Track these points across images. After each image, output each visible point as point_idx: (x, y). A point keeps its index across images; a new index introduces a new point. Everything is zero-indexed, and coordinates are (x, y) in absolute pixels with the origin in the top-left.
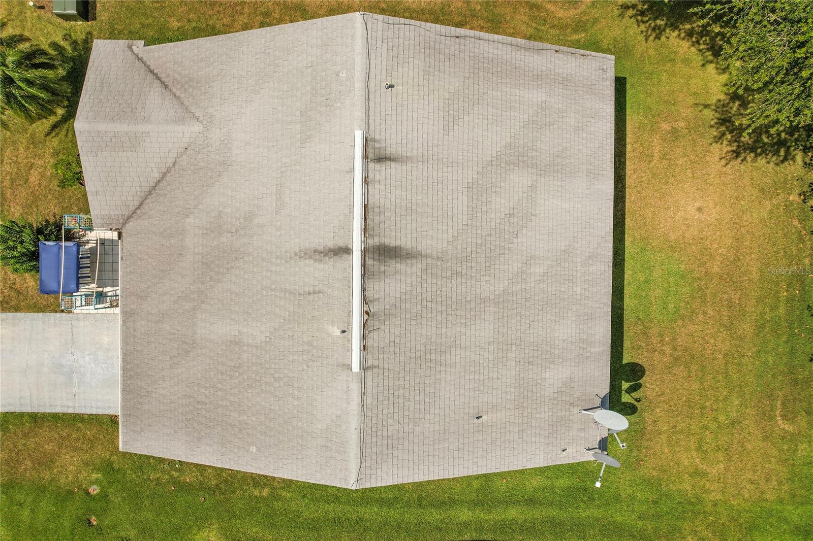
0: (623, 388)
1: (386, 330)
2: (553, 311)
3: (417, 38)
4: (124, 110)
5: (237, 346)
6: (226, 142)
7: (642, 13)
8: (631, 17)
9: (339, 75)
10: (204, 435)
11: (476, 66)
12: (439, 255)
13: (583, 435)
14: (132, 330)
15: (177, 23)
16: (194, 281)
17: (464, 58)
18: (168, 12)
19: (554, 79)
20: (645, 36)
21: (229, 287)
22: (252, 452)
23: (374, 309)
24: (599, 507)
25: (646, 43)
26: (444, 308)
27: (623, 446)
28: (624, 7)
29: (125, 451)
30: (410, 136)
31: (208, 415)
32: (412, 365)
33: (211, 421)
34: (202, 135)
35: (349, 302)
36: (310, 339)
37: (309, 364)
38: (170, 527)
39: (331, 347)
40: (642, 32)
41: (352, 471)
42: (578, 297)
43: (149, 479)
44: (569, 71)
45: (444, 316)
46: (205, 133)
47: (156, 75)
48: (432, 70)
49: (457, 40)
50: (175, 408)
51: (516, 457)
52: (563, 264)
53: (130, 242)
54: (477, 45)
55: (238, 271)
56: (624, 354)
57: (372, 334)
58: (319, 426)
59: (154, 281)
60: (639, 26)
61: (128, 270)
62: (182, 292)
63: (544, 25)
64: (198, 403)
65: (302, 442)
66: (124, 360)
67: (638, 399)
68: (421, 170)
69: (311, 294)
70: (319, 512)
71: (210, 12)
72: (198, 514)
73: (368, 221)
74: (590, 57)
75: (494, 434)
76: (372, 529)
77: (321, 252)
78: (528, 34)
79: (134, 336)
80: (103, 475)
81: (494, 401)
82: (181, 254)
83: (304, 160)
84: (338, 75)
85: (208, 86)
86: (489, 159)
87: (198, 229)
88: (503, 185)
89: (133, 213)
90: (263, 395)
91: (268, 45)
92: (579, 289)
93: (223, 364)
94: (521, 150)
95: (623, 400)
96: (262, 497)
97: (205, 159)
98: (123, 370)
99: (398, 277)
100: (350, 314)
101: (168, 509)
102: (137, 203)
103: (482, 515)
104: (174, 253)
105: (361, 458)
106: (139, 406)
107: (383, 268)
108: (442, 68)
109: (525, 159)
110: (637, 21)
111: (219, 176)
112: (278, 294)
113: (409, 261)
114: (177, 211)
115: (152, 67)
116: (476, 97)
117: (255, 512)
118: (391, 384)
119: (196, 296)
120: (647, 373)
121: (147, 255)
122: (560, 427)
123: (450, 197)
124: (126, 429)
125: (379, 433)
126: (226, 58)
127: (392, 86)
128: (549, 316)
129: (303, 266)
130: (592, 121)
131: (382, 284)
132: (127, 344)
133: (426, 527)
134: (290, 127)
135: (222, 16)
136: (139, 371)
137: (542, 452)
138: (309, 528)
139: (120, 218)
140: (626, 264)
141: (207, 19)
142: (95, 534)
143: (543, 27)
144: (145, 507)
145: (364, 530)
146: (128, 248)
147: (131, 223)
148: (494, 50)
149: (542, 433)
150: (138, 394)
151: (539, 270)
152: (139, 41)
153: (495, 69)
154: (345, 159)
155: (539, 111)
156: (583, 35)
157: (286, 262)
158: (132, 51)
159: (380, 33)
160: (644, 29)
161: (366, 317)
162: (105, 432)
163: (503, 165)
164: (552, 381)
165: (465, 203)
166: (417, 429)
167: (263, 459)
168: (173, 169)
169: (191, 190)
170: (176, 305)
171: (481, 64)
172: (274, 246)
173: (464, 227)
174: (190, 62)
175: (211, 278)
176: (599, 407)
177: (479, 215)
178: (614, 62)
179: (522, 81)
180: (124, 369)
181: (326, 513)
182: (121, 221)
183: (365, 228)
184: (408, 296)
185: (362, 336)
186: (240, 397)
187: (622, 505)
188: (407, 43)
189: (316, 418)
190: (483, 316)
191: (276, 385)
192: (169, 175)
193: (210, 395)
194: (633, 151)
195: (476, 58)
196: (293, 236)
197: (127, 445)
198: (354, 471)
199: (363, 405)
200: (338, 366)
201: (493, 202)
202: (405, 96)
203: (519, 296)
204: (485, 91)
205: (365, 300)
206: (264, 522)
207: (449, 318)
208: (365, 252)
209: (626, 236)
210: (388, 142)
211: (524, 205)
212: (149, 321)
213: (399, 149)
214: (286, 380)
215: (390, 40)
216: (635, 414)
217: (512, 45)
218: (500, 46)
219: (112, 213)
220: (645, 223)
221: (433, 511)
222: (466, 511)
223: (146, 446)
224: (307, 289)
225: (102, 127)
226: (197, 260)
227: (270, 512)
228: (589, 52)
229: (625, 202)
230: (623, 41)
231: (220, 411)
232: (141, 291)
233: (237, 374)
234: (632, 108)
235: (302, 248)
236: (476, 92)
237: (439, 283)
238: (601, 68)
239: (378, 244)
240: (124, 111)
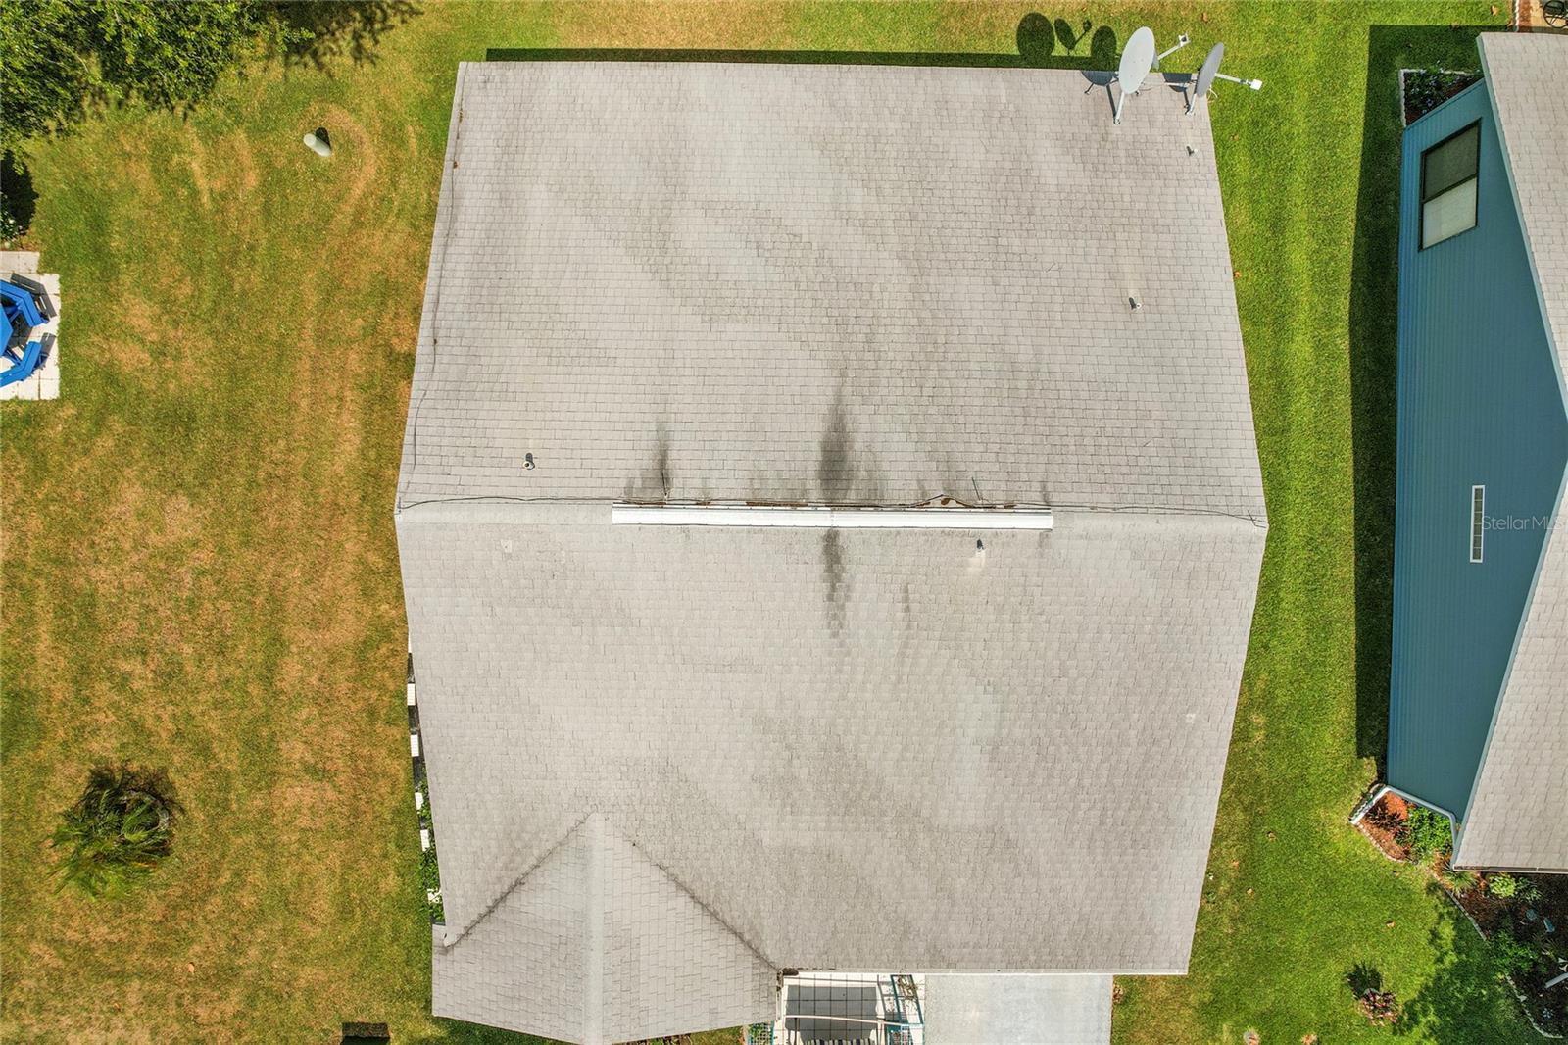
0: (1065, 54)
1: (977, 468)
2: (933, 170)
3: (440, 413)
4: (563, 959)
5: (1001, 747)
6: (625, 768)
7: (369, 20)
8: (377, 42)
9: (510, 554)
10: (1162, 812)
11: (487, 308)
12: (836, 373)
13: (1161, 117)
14: (965, 950)
15: (391, 878)
16: (878, 830)
17: (474, 330)
18: (370, 893)
19: (505, 170)
20: (410, 16)
21: (892, 762)
22: (1196, 720)
23: (936, 489)
24: (1289, 97)
25: (423, 13)
26: (933, 366)
27: (1184, 40)
28: (357, 55)
29: (1187, 965)
30: (619, 426)
31: (1125, 805)
32: (1038, 421)
33: (1138, 799)
34: (610, 815)
35: (926, 535)
36: (990, 608)
37: (1037, 611)
38: (1322, 898)
39: (1008, 569)
40: (403, 21)
41: (1234, 529)
42: (907, 126)
43: (1233, 935)
44: (490, 142)
45: (948, 366)
46: (607, 808)
47: (497, 903)
48: (497, 387)
49: (440, 342)
50: (1111, 869)
51: (1204, 237)
52: (846, 154)
53: (803, 953)
54: (449, 307)
55: (862, 746)
56: (1000, 52)
57: (985, 495)
58: (1151, 592)
59: (875, 907)
60: (392, 27)
61: (854, 957)
62: (899, 853)
63: (391, 201)
64: (1102, 823)
65: (1179, 625)
66: (1020, 965)
67: (1086, 25)
68: (680, 406)
69: (908, 607)
70: (1294, 619)
71: (369, 816)
72: (1299, 848)
73: (778, 498)
74: (463, 106)
75: (1163, 276)
76: (1329, 522)
77: (833, 588)
78: (408, 230)
79: (977, 946)
80: (1225, 1020)
81: (1102, 276)
82: (829, 856)
83: (662, 621)
84: (509, 556)
85: (521, 804)
86: (657, 284)
87: (783, 821)
88: (703, 261)
89: (750, 947)
90: (1091, 698)
91: (450, 690)
92: (891, 125)
93: (1033, 775)
94: (639, 228)
95: (1088, 53)
96: (1267, 726)
97: (656, 808)
98: (1039, 967)
99: (878, 447)
100: (947, 533)
101: (1288, 901)
102: (732, 940)
103: (1302, 316)
104: (825, 868)
105: (1210, 513)
106: (1106, 937)
107: (863, 474)
108: (494, 369)
109: (654, 220)
110: (383, 30)
111: (686, 782)
112: (907, 669)
113: (849, 428)
114: (748, 862)
115: (483, 910)
116: (544, 309)
117: (1294, 739)
118: (1074, 459)
119: (906, 827)
120: (1036, 9)
121: (827, 919)
122: (1147, 159)
123: (730, 354)
124: (1146, 962)
125: (1165, 481)
126: (470, 768)
127: (529, 457)
128: (942, 178)
129: (856, 622)
130: (580, 101)
131: (892, 475)
132: (990, 959)
133: (1324, 421)
134: (602, 647)
135: (376, 796)
136: (1040, 938)
137: (1194, 191)
138: (1326, 639)
139: (758, 971)
140: (835, 49)
141: (381, 823)
142: (1334, 1036)
143: (396, 203)
144: (1284, 943)
145: (1330, 535)
146: (813, 957)
147: (769, 952)
148: (457, 276)
149: (1158, 191)
150: (1083, 939)
151: (858, 198)
152: (435, 934)
153: (493, 275)
154: (663, 542)
155: (566, 196)
156: (411, 129)
157: (848, 654)
158: (453, 946)
159: (432, 479)
160: (398, 18)
161: (952, 503)
162: (1144, 1015)
163: (667, 260)
164: (1063, 174)
165: (739, 327)
166: (1155, 414)
167: (1208, 700)
168: (671, 870)
169: (711, 835)
170: (922, 865)
171: (484, 300)
172: (819, 677)
173: (783, 330)
174: (475, 837)
175: (873, 797)
176: (1108, 88)
177: (760, 302)
178: (471, 63)
179: (513, 227)
180: (1037, 965)
181: (1297, 607)
182: (764, 970)
183: (791, 505)
184: (913, 429)
185: (987, 510)
186: (1094, 742)
187: (1286, 54)
188: (448, 431)
189: (1135, 598)
190: (947, 297)
191: (1073, 673)
192: (681, 879)
193: (1089, 800)
194: (625, 35)
195: (473, 308)
196: (802, 641)
197: (1176, 962)
198: (1234, 526)
199: (1114, 509)
200: (1041, 556)
201: (735, 278)
202: (545, 433)
203: (907, 232)
204: (532, 292)
205: (922, 505)
206: (1315, 722)
207: (950, 356)
208: (834, 505)
209: (782, 48)
210: (631, 463)
211: (739, 222)
212: (949, 917)
213: (643, 445)
214: (1064, 655)
215: (445, 460)
216: (1114, 30)
217: (446, 246)
218: (449, 265)
219: (749, 987)
220: (758, 12)
221: (1293, 408)
222: (1294, 347)
223: (1180, 925)
224: (900, 614)
225: (595, 997)
226: (840, 825)
227: (1295, 712)
228: (454, 109)
229: (718, 51)
230: (420, 54)
231: (1118, 782)
232: (893, 932)
233: (1052, 749)
234: (545, 39)
235: (825, 623)
236: (535, 308)
237: (887, 373)
238: (482, 85)
239: (819, 481)
240: (566, 958)
